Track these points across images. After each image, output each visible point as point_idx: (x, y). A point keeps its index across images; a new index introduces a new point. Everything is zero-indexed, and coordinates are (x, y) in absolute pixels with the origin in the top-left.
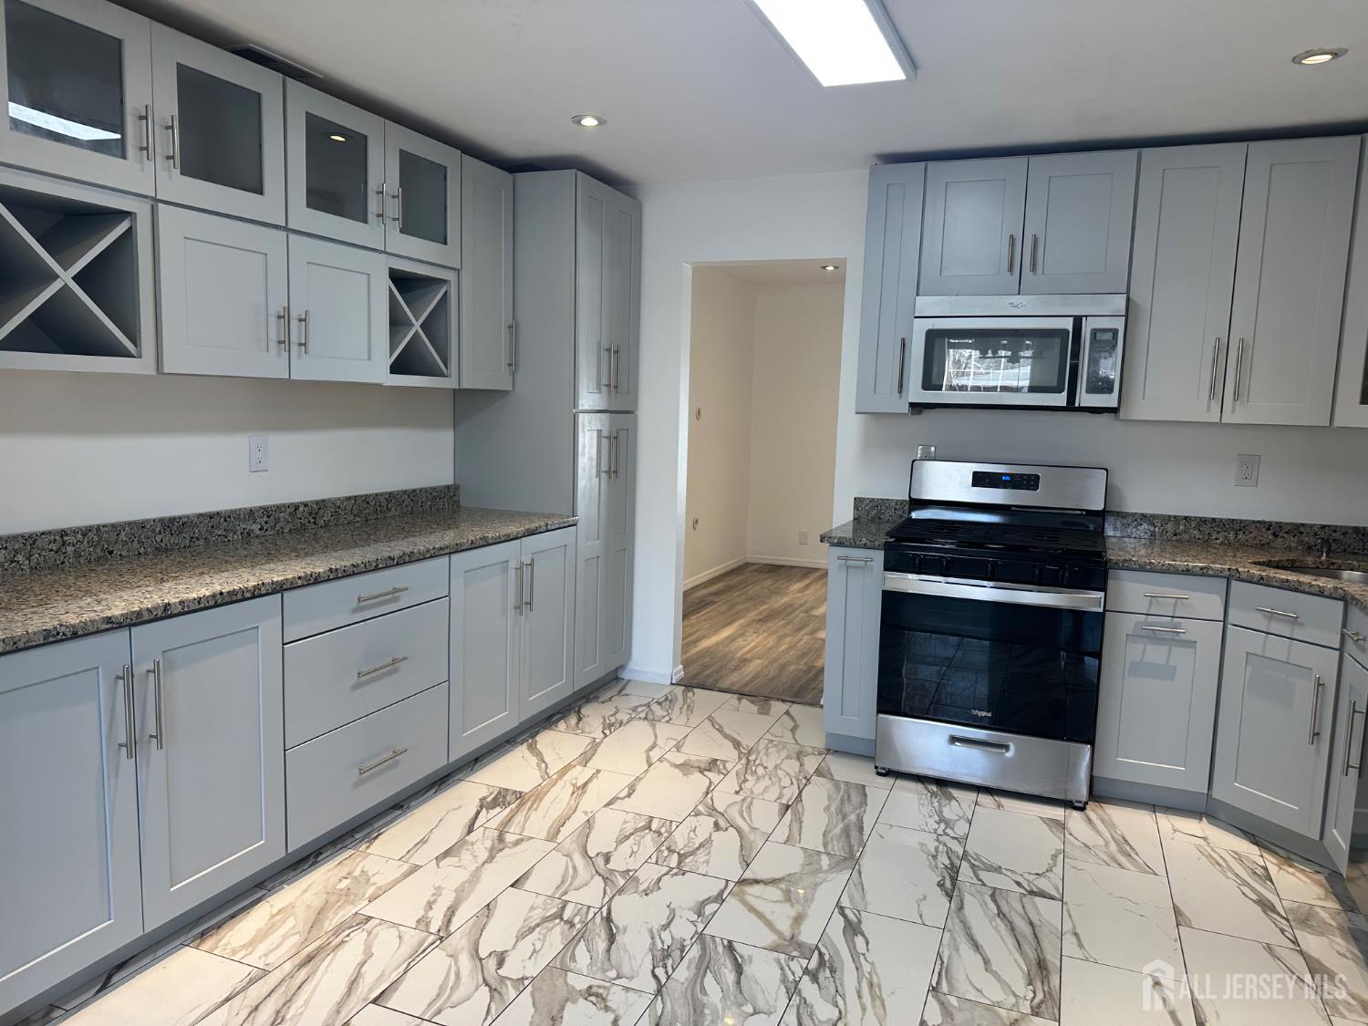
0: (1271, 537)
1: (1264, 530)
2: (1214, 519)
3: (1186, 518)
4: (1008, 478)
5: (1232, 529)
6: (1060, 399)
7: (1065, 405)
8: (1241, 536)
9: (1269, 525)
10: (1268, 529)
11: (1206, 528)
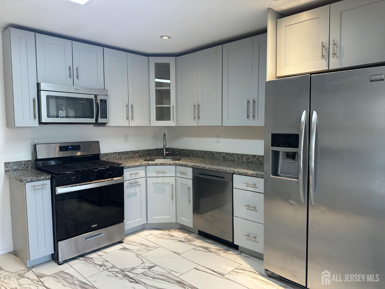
0: (133, 155)
1: (132, 153)
2: (121, 152)
3: (115, 153)
4: (71, 147)
5: (126, 154)
6: (93, 120)
7: (95, 122)
8: (128, 155)
9: (133, 152)
10: (133, 153)
11: (120, 155)
